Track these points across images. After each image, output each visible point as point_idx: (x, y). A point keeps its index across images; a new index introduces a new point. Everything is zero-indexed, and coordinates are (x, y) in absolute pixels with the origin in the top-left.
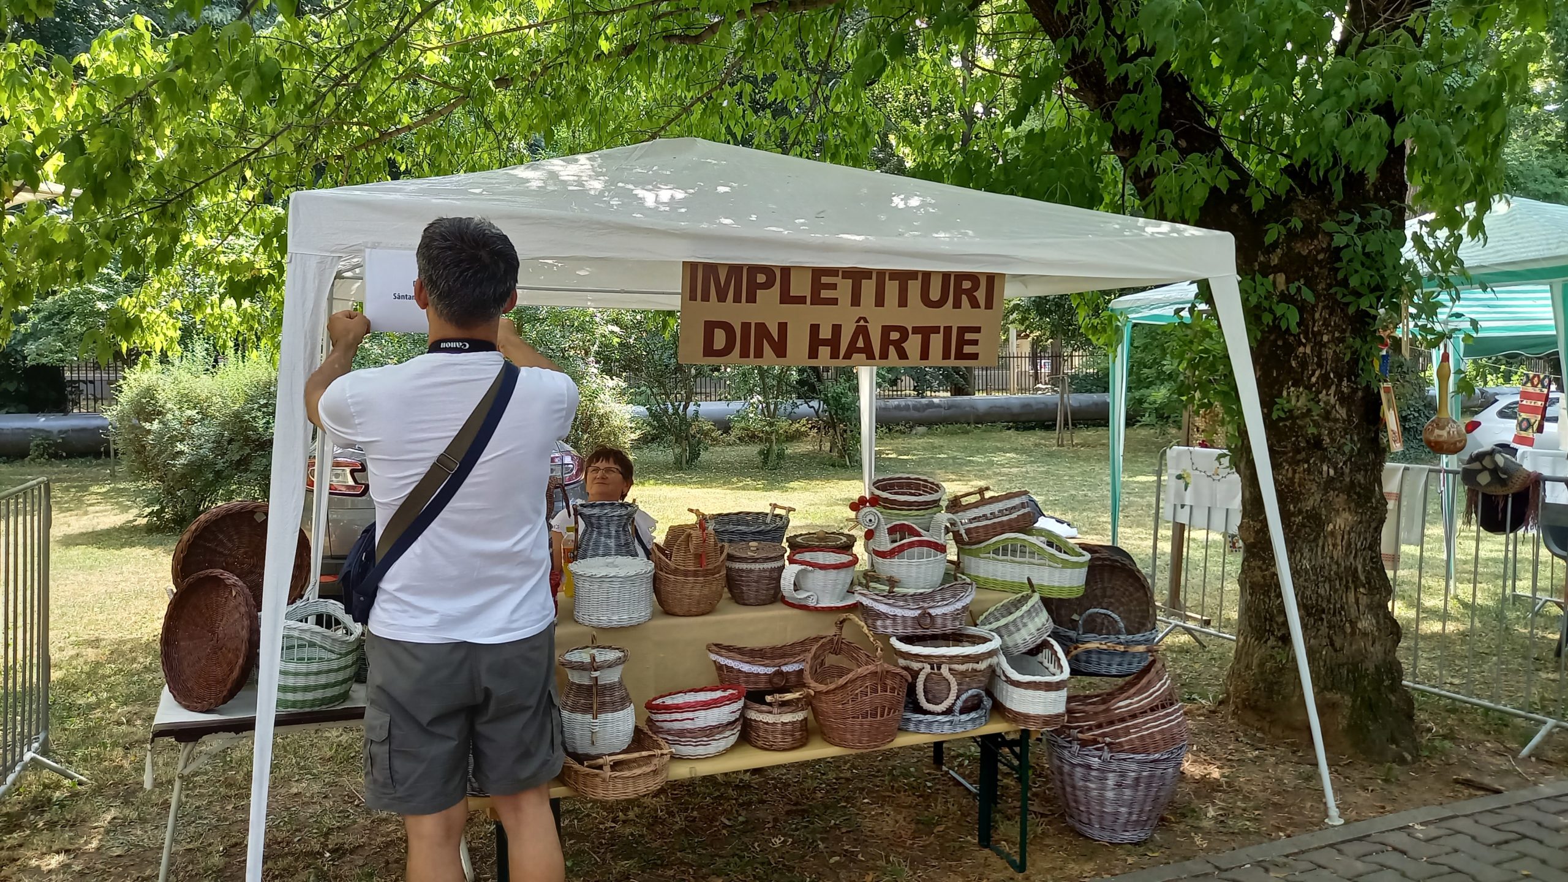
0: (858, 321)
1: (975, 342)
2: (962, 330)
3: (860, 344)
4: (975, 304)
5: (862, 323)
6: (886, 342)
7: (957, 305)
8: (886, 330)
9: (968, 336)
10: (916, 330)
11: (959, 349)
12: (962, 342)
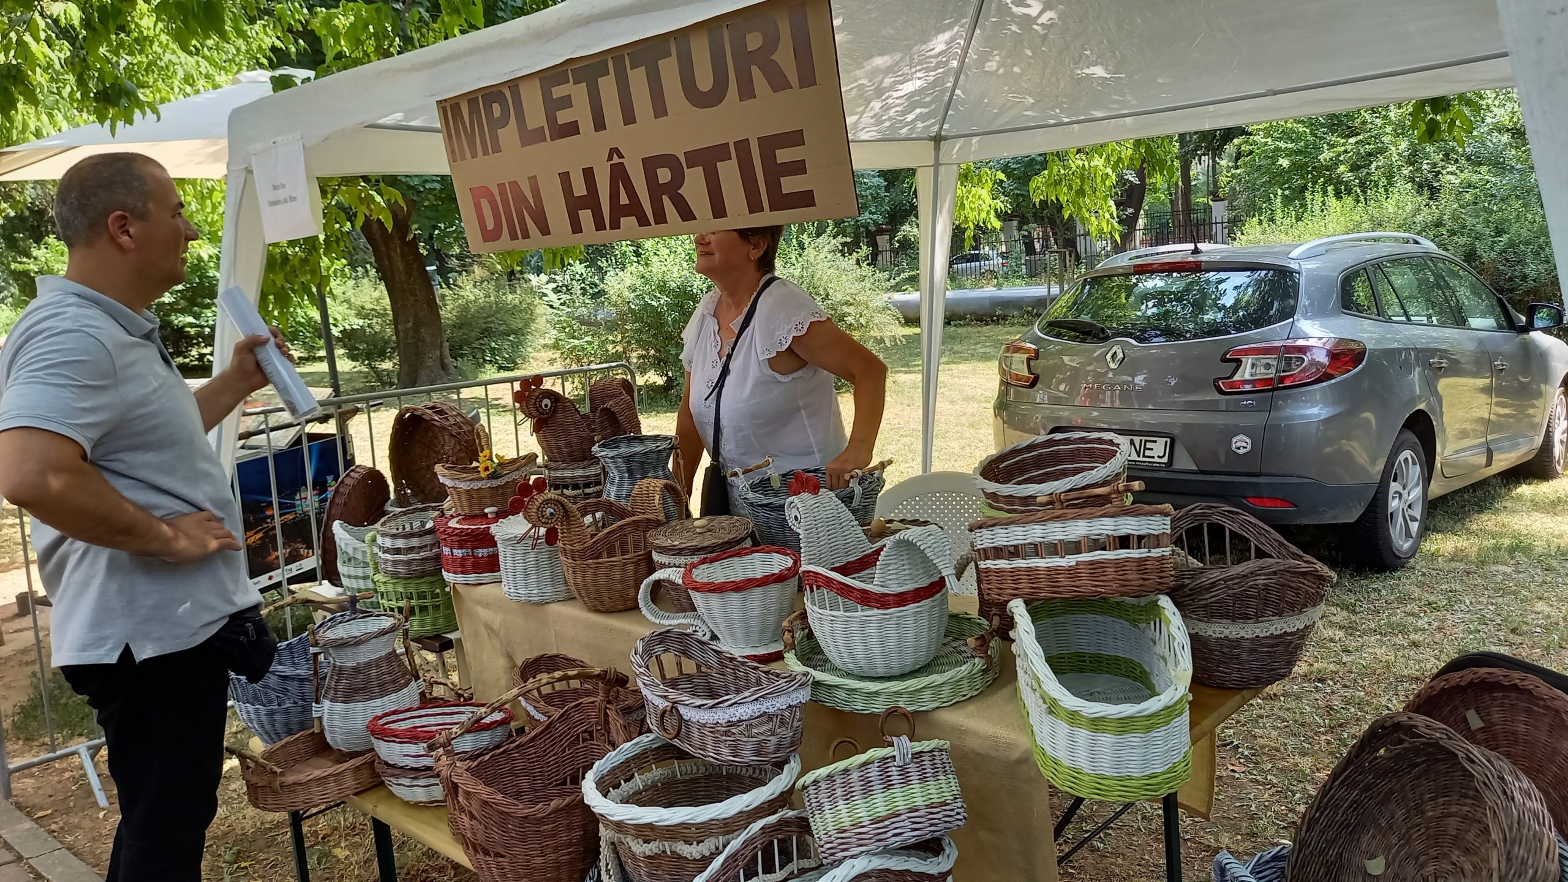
0: (610, 158)
1: (798, 168)
2: (769, 144)
3: (624, 200)
4: (778, 83)
5: (616, 160)
6: (656, 190)
7: (747, 92)
8: (650, 165)
9: (784, 156)
10: (695, 158)
11: (774, 187)
12: (775, 172)
